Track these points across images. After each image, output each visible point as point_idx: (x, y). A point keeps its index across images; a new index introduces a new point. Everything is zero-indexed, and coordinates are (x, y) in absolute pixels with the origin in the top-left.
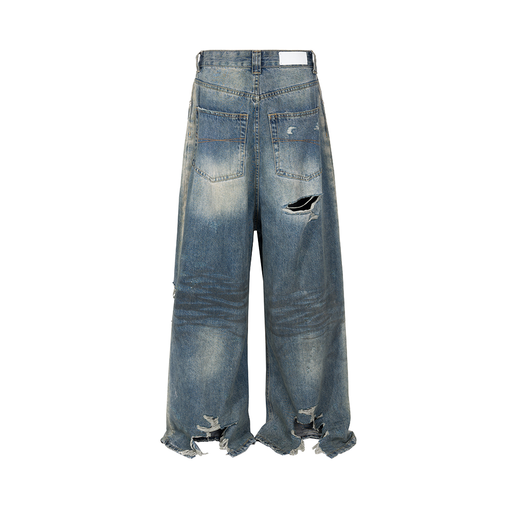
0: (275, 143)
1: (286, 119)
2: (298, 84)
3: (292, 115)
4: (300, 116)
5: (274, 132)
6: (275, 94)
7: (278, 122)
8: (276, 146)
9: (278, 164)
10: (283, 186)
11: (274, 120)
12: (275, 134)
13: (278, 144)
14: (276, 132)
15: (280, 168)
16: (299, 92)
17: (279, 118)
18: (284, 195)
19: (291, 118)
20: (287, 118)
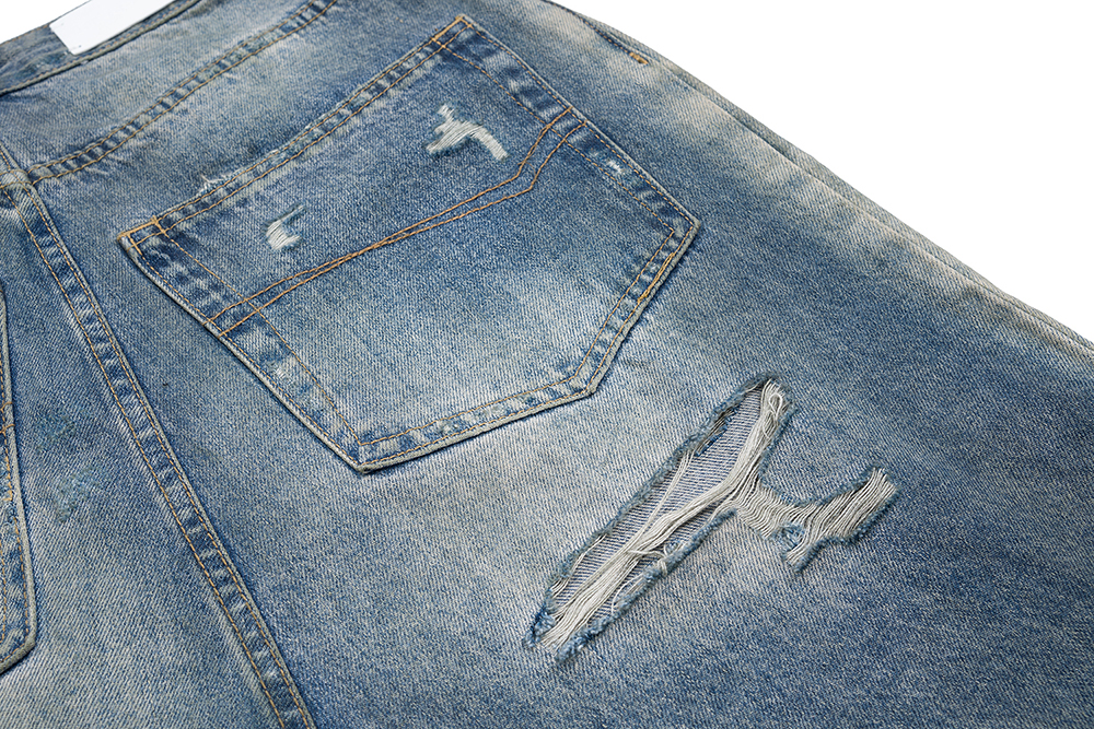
0: (240, 330)
1: (225, 214)
2: (207, 58)
3: (244, 178)
4: (296, 156)
5: (198, 294)
6: (105, 148)
7: (191, 244)
8: (255, 340)
9: (328, 417)
10: (443, 518)
11: (164, 249)
12: (215, 296)
13: (262, 323)
14: (216, 287)
15: (361, 427)
16: (230, 81)
17: (183, 226)
18: (483, 567)
19: (249, 192)
20: (230, 202)
